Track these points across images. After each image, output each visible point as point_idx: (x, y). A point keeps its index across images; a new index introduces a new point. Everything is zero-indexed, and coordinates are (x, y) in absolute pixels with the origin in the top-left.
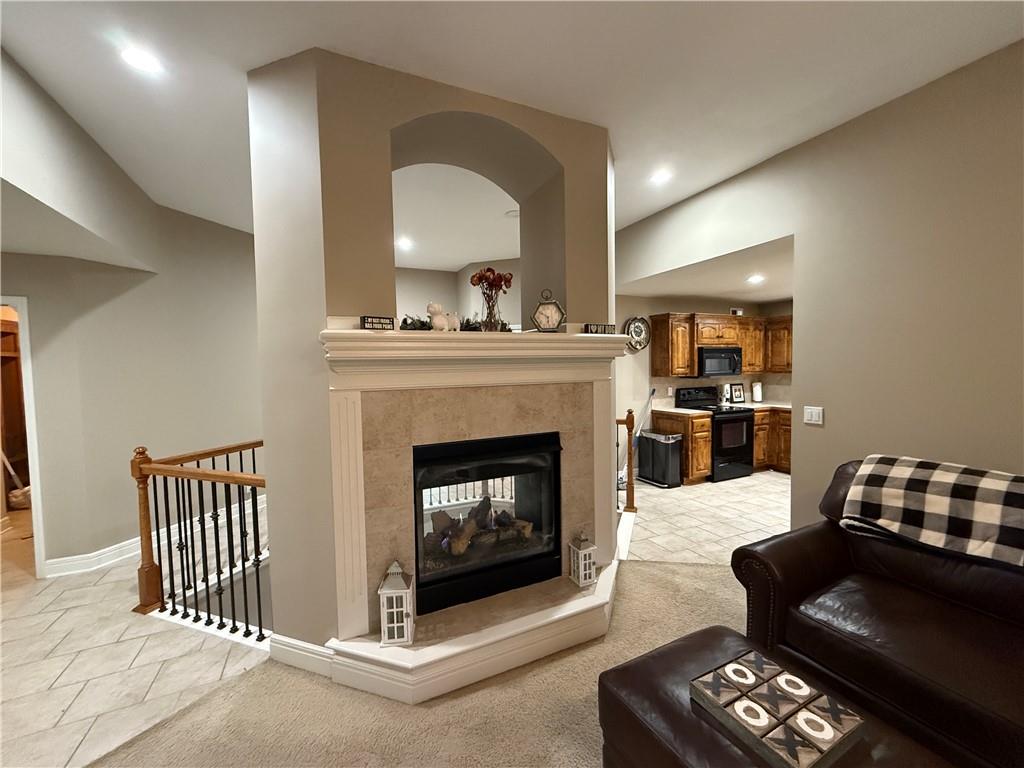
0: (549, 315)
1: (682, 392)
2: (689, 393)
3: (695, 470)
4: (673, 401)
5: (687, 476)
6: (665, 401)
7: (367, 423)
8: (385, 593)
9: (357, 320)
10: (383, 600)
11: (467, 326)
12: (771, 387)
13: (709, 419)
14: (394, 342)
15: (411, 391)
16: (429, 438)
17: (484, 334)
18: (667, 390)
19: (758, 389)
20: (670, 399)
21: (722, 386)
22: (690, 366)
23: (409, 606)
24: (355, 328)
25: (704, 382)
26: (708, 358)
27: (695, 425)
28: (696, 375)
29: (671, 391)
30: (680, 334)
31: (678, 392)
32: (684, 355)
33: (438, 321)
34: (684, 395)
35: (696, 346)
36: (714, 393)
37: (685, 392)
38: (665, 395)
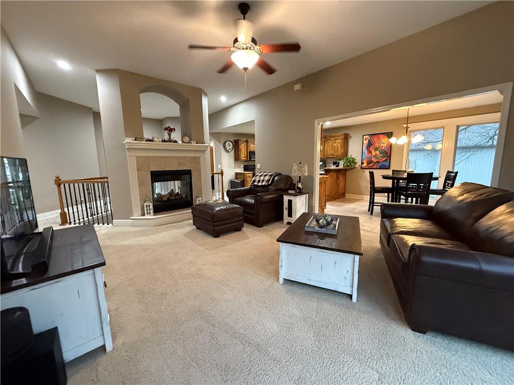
0: (187, 139)
4: (243, 169)
6: (240, 169)
7: (138, 164)
8: (145, 204)
9: (134, 139)
10: (145, 206)
11: (164, 141)
13: (252, 174)
14: (143, 144)
15: (149, 157)
16: (155, 169)
17: (168, 143)
22: (247, 157)
23: (151, 207)
24: (133, 140)
27: (247, 176)
28: (249, 160)
29: (242, 166)
30: (243, 147)
31: (245, 166)
32: (244, 153)
33: (155, 139)
35: (248, 151)
37: (247, 166)
38: (240, 167)
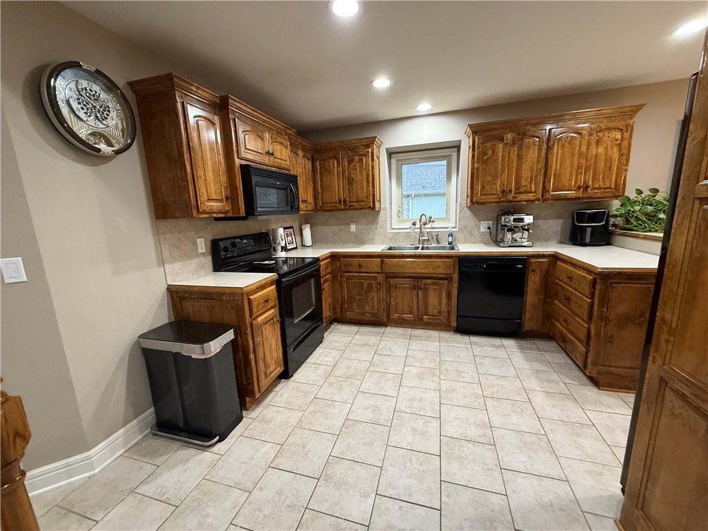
1: (222, 245)
2: (234, 245)
3: (262, 376)
4: (208, 261)
5: (252, 394)
6: (194, 263)
12: (319, 229)
13: (274, 287)
18: (195, 243)
19: (307, 231)
20: (202, 259)
21: (274, 231)
22: (231, 198)
25: (252, 226)
26: (258, 185)
27: (255, 305)
28: (243, 213)
29: (202, 245)
31: (215, 247)
34: (226, 250)
35: (238, 162)
36: (265, 241)
37: (228, 243)
38: (193, 253)
